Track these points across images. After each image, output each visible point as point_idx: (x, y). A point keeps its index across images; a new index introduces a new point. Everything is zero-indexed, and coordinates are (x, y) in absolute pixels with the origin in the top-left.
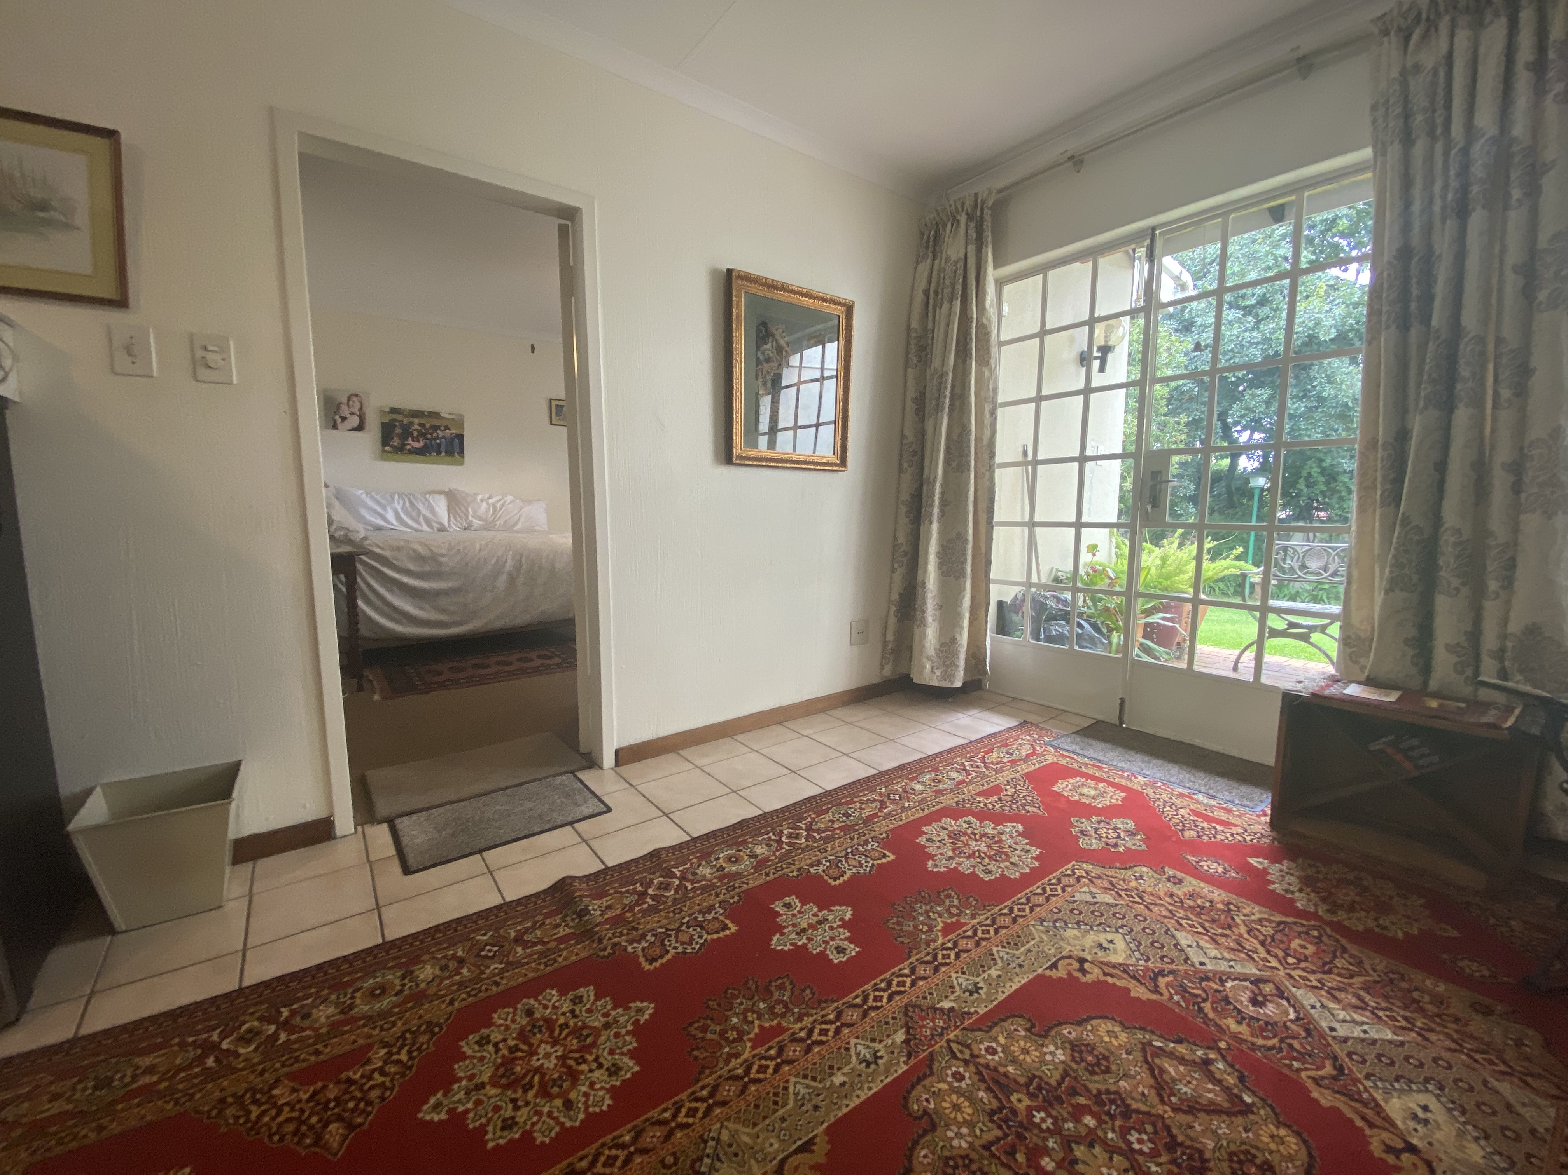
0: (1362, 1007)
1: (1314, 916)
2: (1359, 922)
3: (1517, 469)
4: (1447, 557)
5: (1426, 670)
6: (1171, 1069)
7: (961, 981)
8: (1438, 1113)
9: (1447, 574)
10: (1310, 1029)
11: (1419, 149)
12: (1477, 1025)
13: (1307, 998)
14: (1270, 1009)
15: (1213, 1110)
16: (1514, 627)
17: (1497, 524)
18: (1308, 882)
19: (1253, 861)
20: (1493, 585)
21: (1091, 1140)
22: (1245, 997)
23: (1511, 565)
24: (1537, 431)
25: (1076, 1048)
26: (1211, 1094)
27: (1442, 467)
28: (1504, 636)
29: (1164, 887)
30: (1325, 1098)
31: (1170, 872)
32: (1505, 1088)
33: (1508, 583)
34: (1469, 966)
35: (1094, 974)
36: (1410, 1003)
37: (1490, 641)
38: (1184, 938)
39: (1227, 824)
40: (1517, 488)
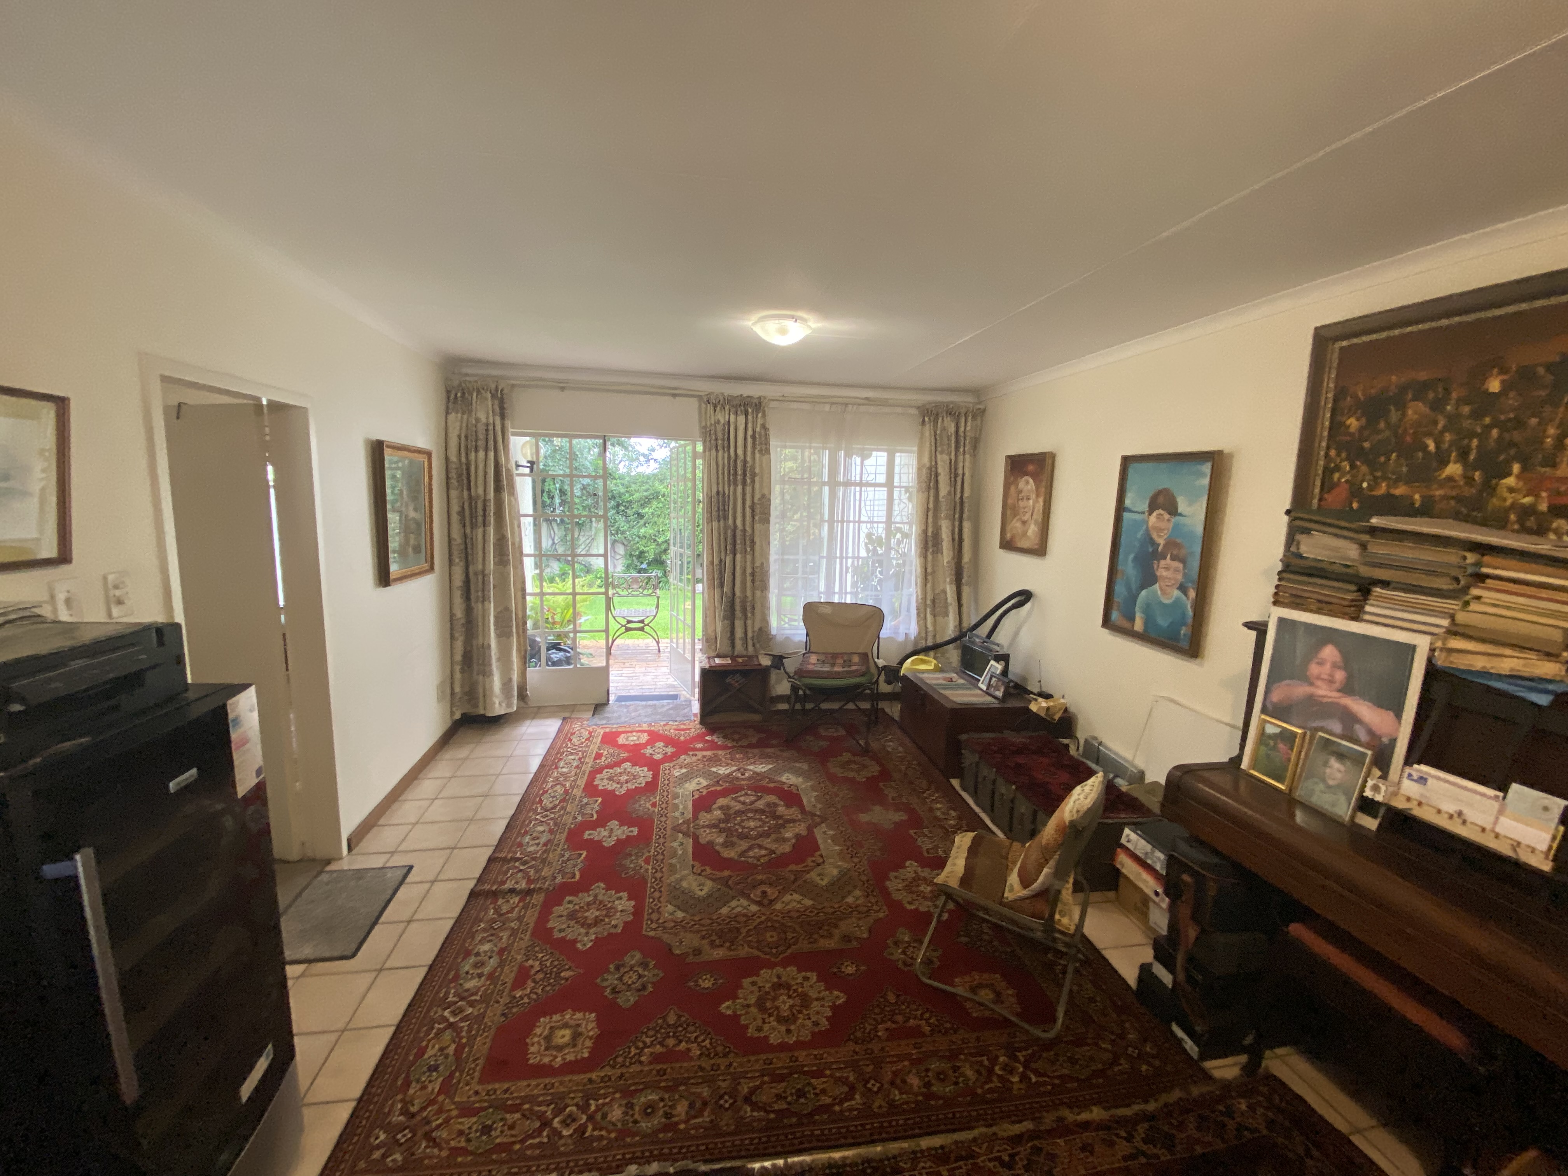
0: (762, 763)
1: (734, 747)
2: (744, 742)
3: (753, 574)
4: (738, 607)
5: (733, 646)
6: (742, 799)
7: (677, 814)
8: (791, 776)
9: (738, 614)
10: (758, 774)
11: (720, 453)
12: (785, 754)
13: (751, 767)
14: (747, 775)
15: (756, 801)
16: (756, 629)
17: (749, 593)
18: (725, 737)
19: (707, 738)
20: (749, 615)
21: (743, 821)
22: (739, 775)
23: (753, 608)
24: (757, 564)
25: (721, 808)
26: (753, 798)
27: (734, 574)
28: (753, 632)
29: (694, 758)
30: (772, 785)
31: (691, 753)
32: (797, 765)
33: (753, 614)
34: (774, 742)
35: (705, 792)
36: (770, 757)
37: (750, 635)
38: (714, 769)
39: (689, 729)
40: (753, 581)
